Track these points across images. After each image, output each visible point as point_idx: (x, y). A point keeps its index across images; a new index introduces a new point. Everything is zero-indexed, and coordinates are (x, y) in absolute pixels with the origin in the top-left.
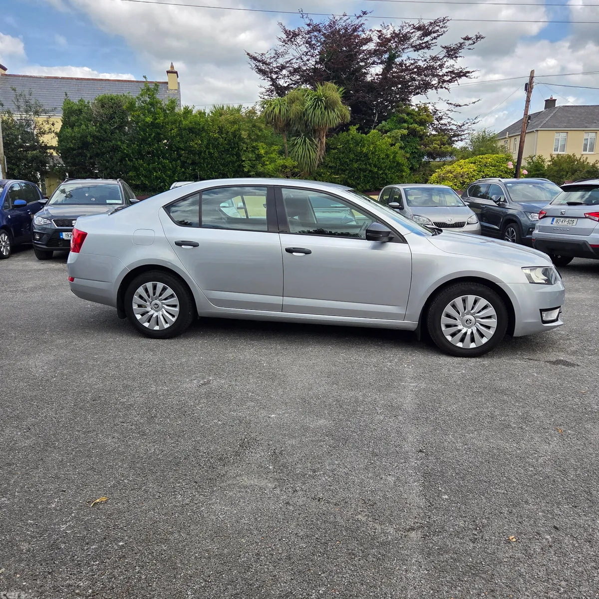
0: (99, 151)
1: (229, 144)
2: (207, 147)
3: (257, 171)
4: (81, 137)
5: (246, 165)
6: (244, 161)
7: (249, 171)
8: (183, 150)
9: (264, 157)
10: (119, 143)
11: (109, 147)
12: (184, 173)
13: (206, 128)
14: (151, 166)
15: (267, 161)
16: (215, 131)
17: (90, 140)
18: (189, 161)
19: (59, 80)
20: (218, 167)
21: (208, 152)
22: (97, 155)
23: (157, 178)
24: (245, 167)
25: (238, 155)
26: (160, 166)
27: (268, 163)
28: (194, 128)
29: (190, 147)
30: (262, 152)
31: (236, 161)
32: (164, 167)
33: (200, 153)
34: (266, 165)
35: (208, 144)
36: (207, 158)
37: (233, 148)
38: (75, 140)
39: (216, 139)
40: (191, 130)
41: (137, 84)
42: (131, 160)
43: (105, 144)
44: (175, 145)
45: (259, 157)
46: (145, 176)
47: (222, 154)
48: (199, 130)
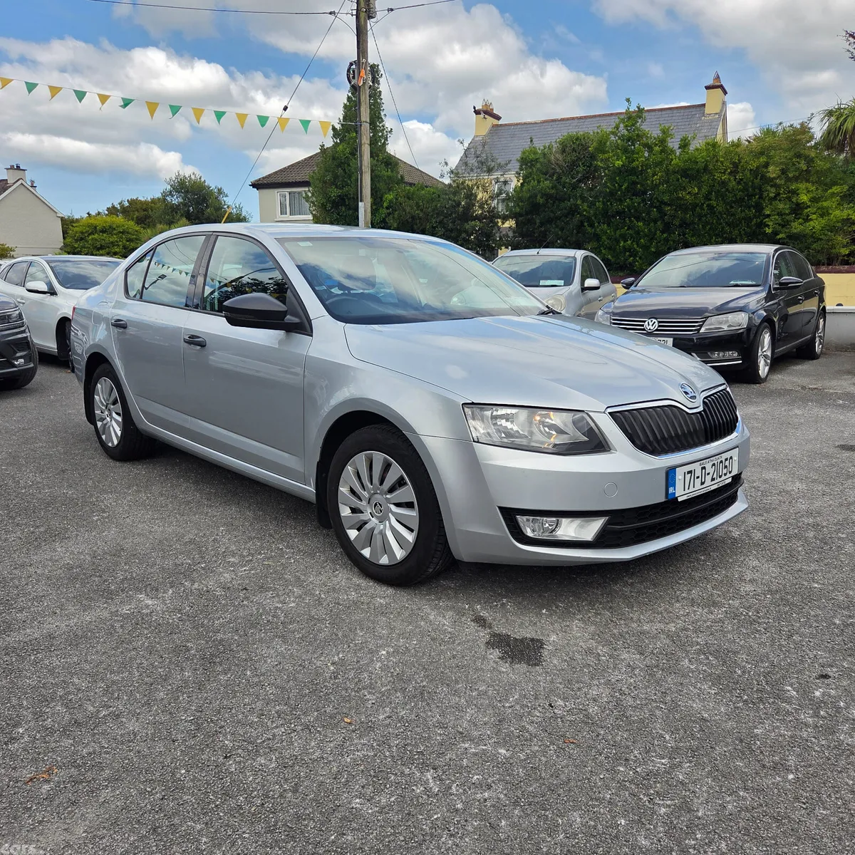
0: (552, 215)
1: (745, 189)
2: (707, 198)
3: (789, 232)
4: (530, 197)
5: (770, 223)
6: (768, 216)
7: (776, 233)
8: (669, 205)
9: (809, 207)
10: (579, 202)
11: (566, 209)
12: (666, 240)
13: (711, 167)
14: (618, 233)
15: (814, 214)
16: (726, 170)
17: (540, 200)
18: (677, 222)
19: (557, 123)
20: (723, 228)
21: (708, 206)
22: (550, 221)
23: (625, 249)
24: (768, 226)
25: (759, 208)
26: (630, 232)
27: (814, 217)
28: (689, 169)
29: (679, 198)
30: (804, 198)
31: (755, 216)
32: (638, 233)
33: (695, 206)
34: (811, 220)
35: (710, 193)
36: (705, 215)
37: (750, 196)
38: (522, 202)
39: (723, 183)
40: (685, 173)
41: (660, 113)
42: (592, 225)
43: (562, 205)
44: (656, 198)
45: (798, 209)
46: (610, 249)
47: (732, 207)
48: (698, 171)
